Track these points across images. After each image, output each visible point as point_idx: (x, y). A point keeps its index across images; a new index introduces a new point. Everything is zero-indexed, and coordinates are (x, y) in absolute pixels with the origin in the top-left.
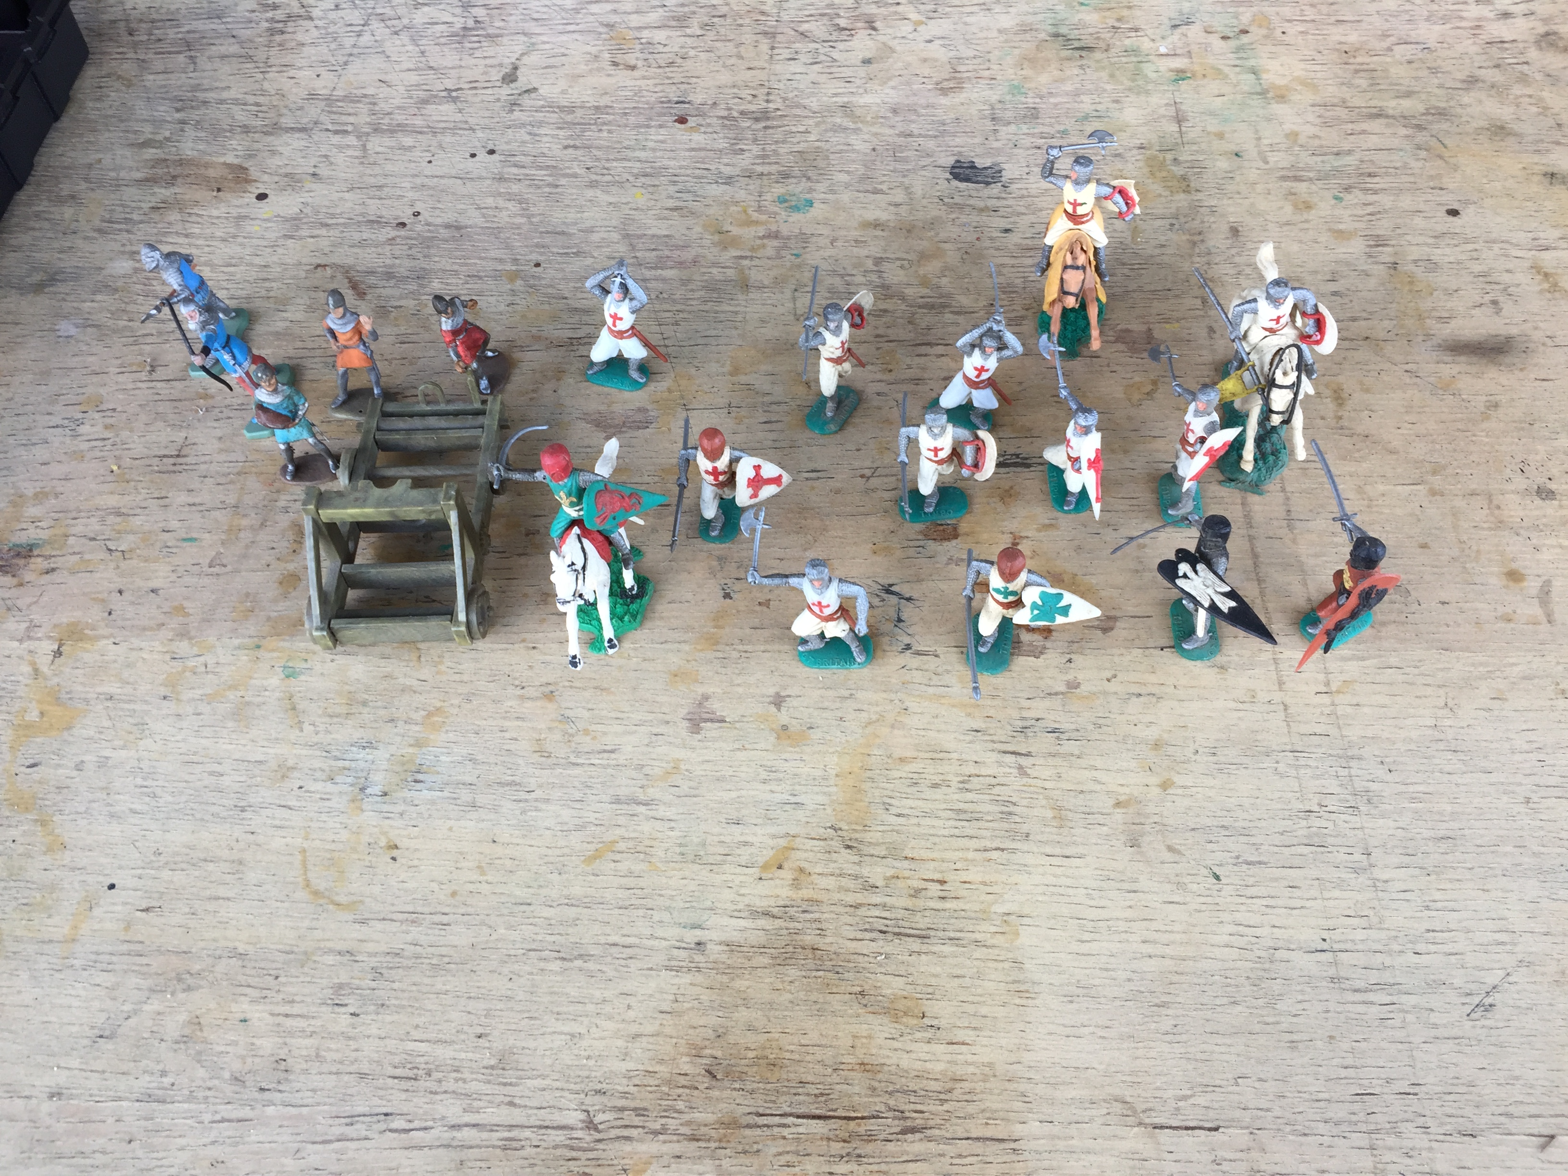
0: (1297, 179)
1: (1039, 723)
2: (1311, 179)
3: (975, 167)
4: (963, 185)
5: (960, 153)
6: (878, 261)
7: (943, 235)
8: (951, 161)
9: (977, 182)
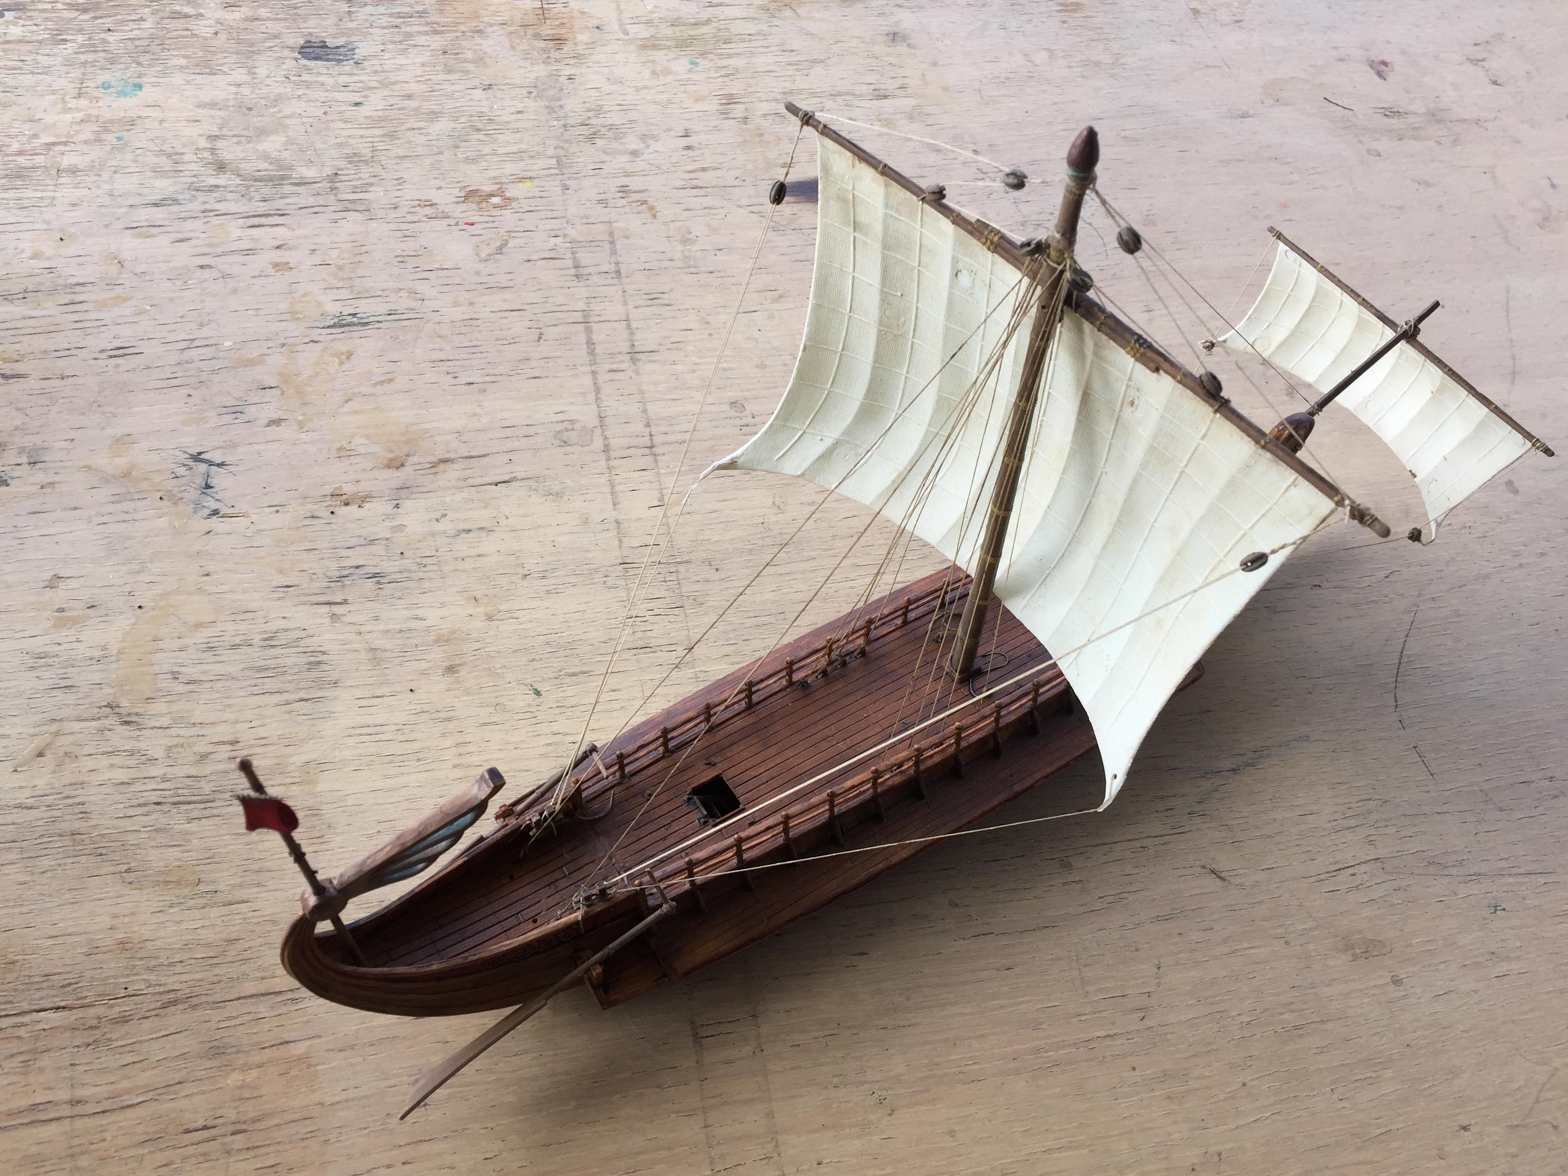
0: (655, 47)
1: (360, 571)
2: (669, 48)
3: (326, 47)
4: (312, 64)
5: (311, 34)
6: (213, 138)
7: (287, 111)
8: (302, 41)
9: (328, 60)
